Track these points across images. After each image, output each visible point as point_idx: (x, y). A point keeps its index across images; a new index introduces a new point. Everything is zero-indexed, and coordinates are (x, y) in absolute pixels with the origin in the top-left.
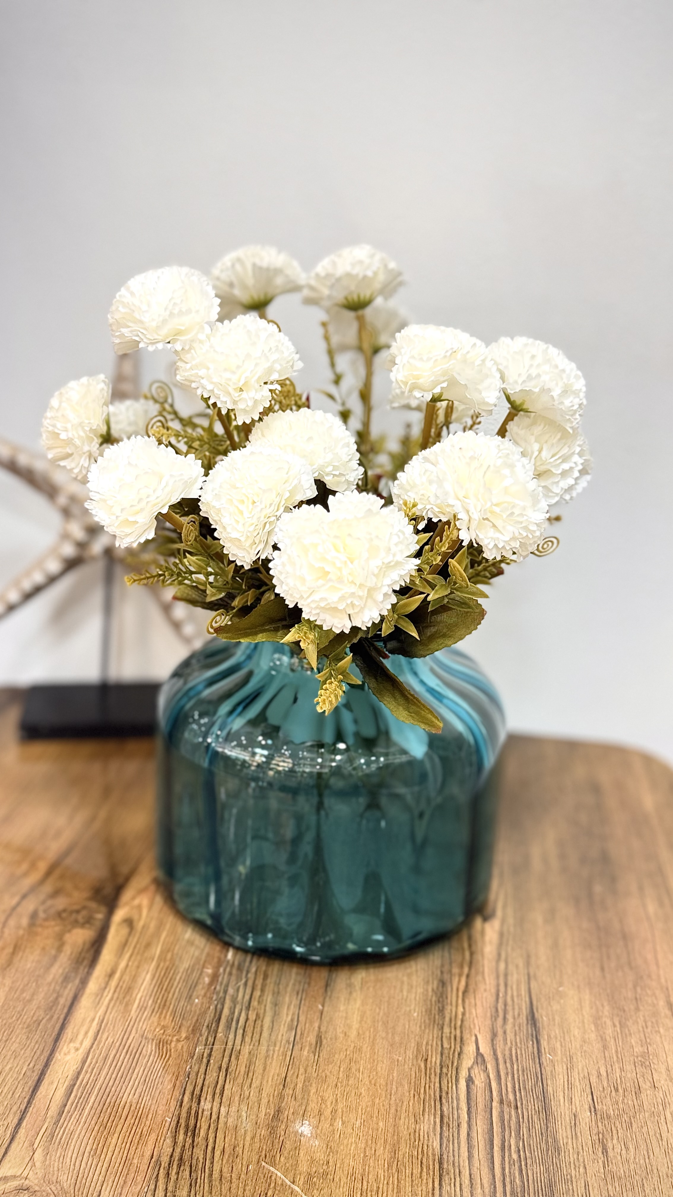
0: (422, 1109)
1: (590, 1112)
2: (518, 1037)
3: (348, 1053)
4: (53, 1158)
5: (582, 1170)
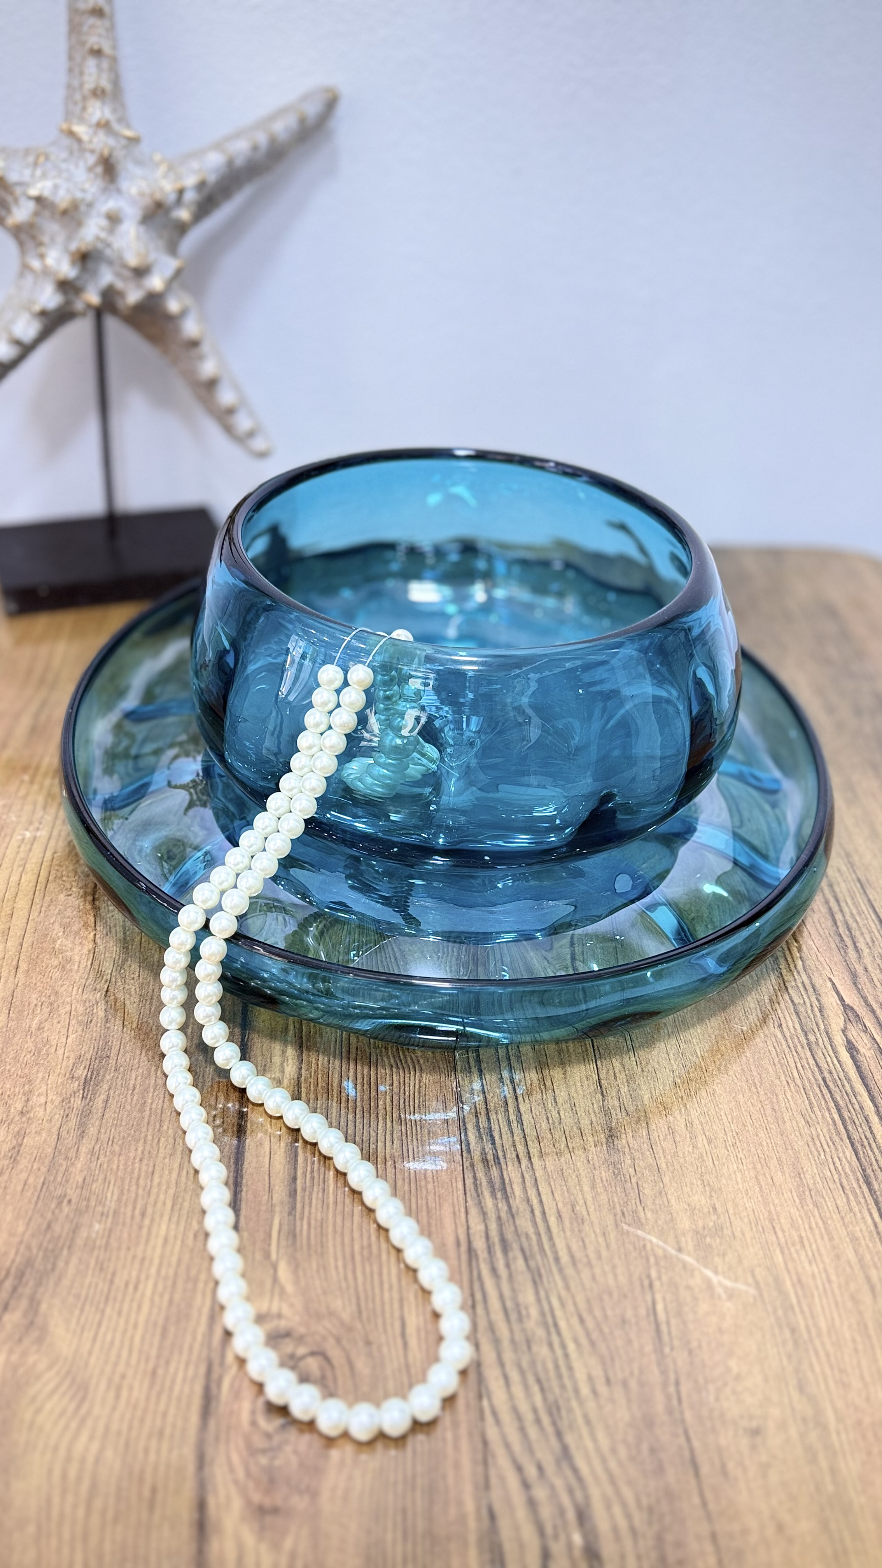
0: (807, 1102)
4: (308, 1273)
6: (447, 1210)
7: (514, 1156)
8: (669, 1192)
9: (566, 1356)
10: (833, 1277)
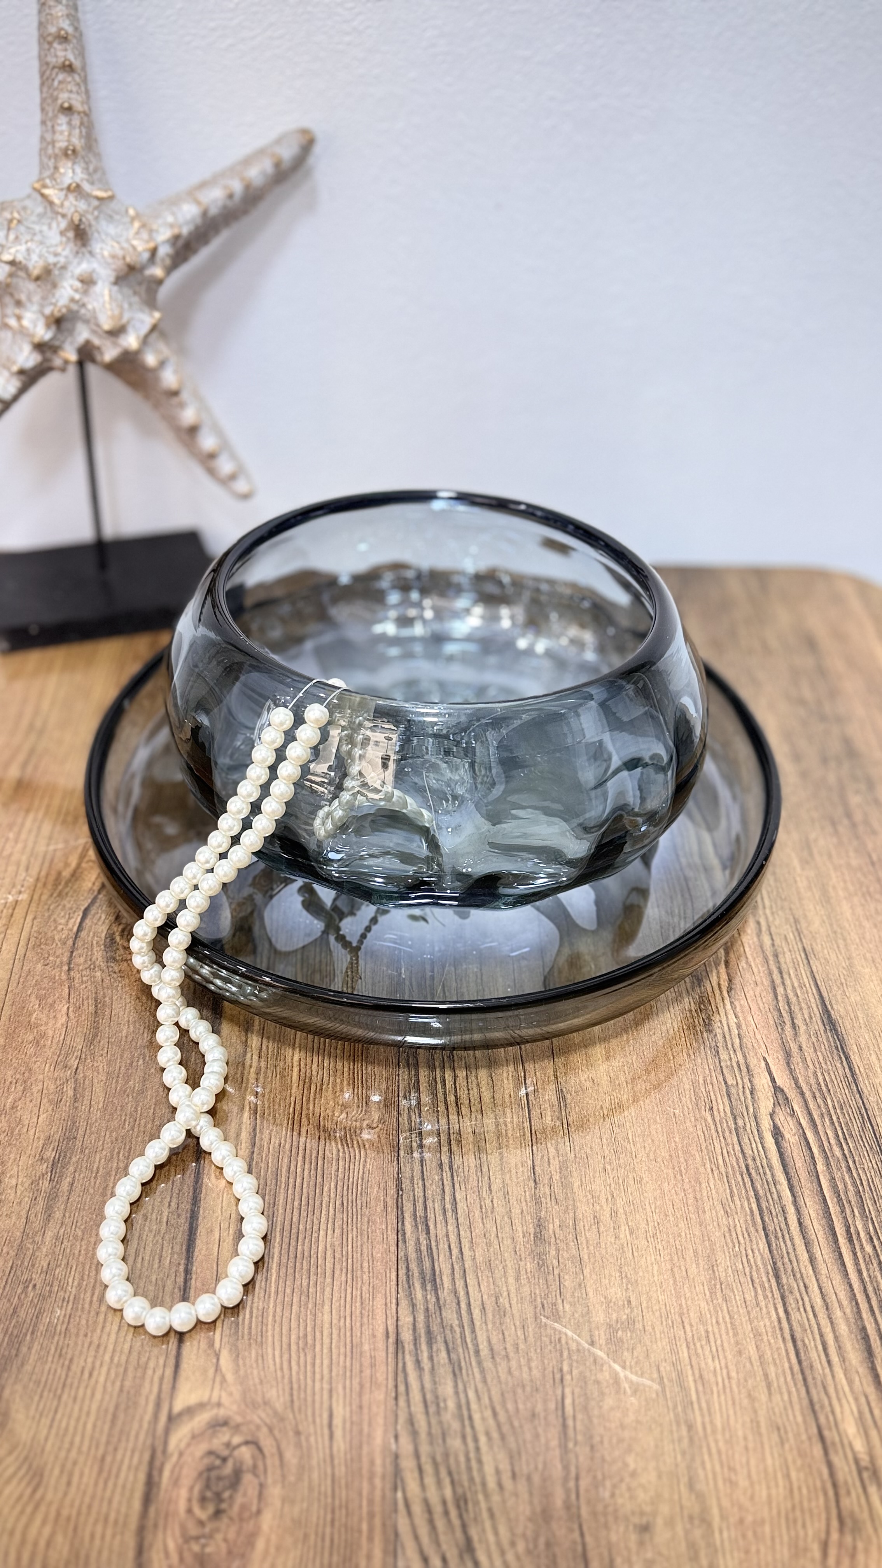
0: (728, 1191)
2: (819, 1053)
4: (247, 1361)
6: (379, 1302)
7: (446, 1246)
8: (588, 1285)
9: (478, 1449)
10: (733, 1374)
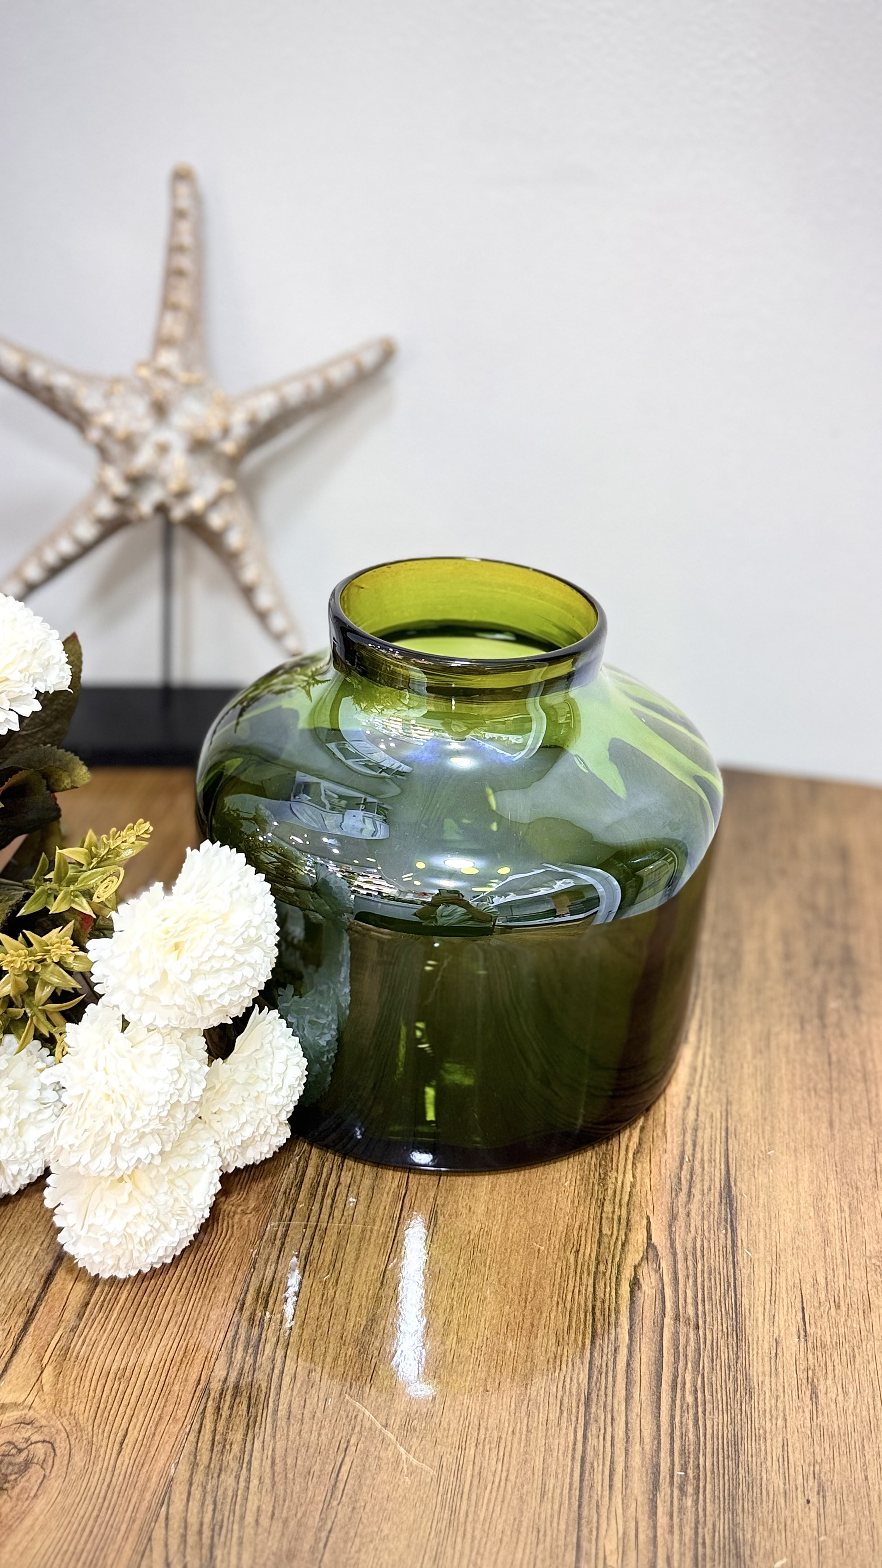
0: (567, 1324)
1: (799, 1337)
2: (705, 1222)
3: (472, 1237)
4: (67, 1379)
5: (780, 1422)
6: (201, 1354)
9: (247, 1489)
